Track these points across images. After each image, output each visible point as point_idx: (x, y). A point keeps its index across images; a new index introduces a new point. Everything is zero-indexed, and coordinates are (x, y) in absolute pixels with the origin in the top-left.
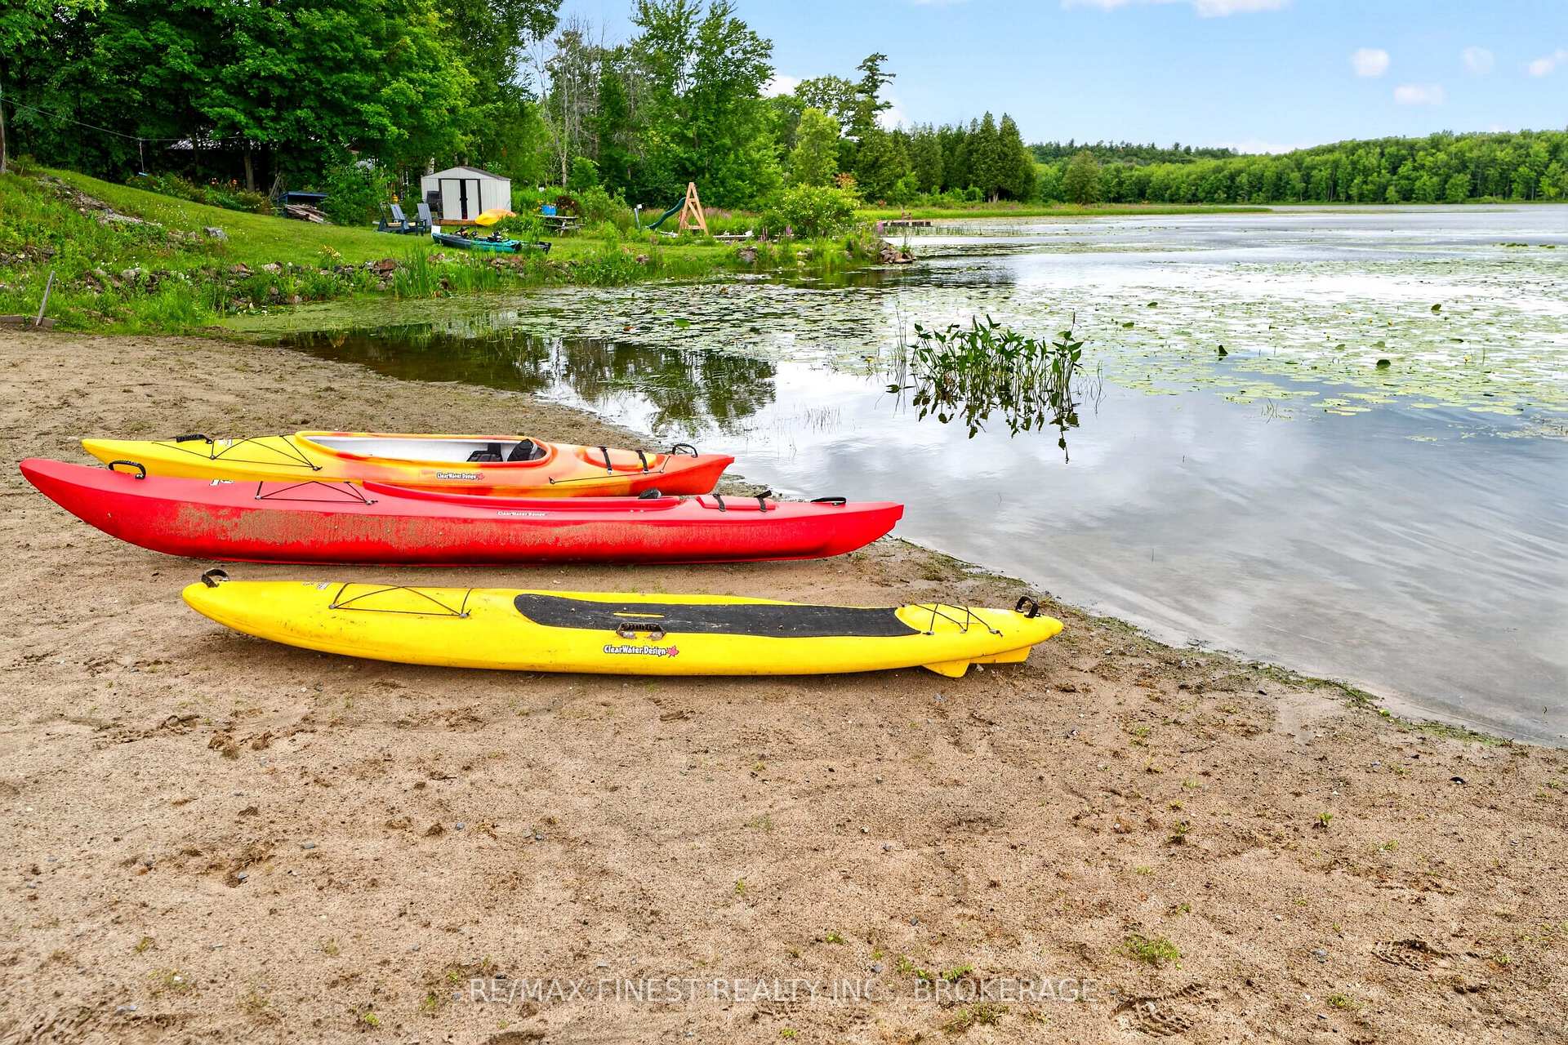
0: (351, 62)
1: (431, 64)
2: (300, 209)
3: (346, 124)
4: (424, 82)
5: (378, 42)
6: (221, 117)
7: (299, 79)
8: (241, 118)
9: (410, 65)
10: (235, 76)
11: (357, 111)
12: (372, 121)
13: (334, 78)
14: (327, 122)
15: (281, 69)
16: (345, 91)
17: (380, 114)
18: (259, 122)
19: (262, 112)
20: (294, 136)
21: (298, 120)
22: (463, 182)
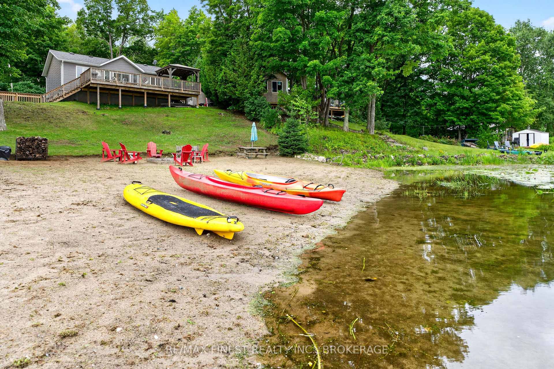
0: (489, 101)
1: (517, 98)
2: (468, 144)
3: (486, 119)
4: (513, 104)
5: (498, 93)
6: (449, 120)
7: (472, 107)
8: (455, 119)
9: (509, 99)
10: (454, 109)
11: (490, 115)
12: (494, 117)
13: (482, 106)
14: (480, 119)
15: (466, 105)
16: (486, 109)
17: (497, 115)
18: (460, 120)
19: (461, 117)
20: (471, 123)
21: (471, 119)
22: (528, 134)
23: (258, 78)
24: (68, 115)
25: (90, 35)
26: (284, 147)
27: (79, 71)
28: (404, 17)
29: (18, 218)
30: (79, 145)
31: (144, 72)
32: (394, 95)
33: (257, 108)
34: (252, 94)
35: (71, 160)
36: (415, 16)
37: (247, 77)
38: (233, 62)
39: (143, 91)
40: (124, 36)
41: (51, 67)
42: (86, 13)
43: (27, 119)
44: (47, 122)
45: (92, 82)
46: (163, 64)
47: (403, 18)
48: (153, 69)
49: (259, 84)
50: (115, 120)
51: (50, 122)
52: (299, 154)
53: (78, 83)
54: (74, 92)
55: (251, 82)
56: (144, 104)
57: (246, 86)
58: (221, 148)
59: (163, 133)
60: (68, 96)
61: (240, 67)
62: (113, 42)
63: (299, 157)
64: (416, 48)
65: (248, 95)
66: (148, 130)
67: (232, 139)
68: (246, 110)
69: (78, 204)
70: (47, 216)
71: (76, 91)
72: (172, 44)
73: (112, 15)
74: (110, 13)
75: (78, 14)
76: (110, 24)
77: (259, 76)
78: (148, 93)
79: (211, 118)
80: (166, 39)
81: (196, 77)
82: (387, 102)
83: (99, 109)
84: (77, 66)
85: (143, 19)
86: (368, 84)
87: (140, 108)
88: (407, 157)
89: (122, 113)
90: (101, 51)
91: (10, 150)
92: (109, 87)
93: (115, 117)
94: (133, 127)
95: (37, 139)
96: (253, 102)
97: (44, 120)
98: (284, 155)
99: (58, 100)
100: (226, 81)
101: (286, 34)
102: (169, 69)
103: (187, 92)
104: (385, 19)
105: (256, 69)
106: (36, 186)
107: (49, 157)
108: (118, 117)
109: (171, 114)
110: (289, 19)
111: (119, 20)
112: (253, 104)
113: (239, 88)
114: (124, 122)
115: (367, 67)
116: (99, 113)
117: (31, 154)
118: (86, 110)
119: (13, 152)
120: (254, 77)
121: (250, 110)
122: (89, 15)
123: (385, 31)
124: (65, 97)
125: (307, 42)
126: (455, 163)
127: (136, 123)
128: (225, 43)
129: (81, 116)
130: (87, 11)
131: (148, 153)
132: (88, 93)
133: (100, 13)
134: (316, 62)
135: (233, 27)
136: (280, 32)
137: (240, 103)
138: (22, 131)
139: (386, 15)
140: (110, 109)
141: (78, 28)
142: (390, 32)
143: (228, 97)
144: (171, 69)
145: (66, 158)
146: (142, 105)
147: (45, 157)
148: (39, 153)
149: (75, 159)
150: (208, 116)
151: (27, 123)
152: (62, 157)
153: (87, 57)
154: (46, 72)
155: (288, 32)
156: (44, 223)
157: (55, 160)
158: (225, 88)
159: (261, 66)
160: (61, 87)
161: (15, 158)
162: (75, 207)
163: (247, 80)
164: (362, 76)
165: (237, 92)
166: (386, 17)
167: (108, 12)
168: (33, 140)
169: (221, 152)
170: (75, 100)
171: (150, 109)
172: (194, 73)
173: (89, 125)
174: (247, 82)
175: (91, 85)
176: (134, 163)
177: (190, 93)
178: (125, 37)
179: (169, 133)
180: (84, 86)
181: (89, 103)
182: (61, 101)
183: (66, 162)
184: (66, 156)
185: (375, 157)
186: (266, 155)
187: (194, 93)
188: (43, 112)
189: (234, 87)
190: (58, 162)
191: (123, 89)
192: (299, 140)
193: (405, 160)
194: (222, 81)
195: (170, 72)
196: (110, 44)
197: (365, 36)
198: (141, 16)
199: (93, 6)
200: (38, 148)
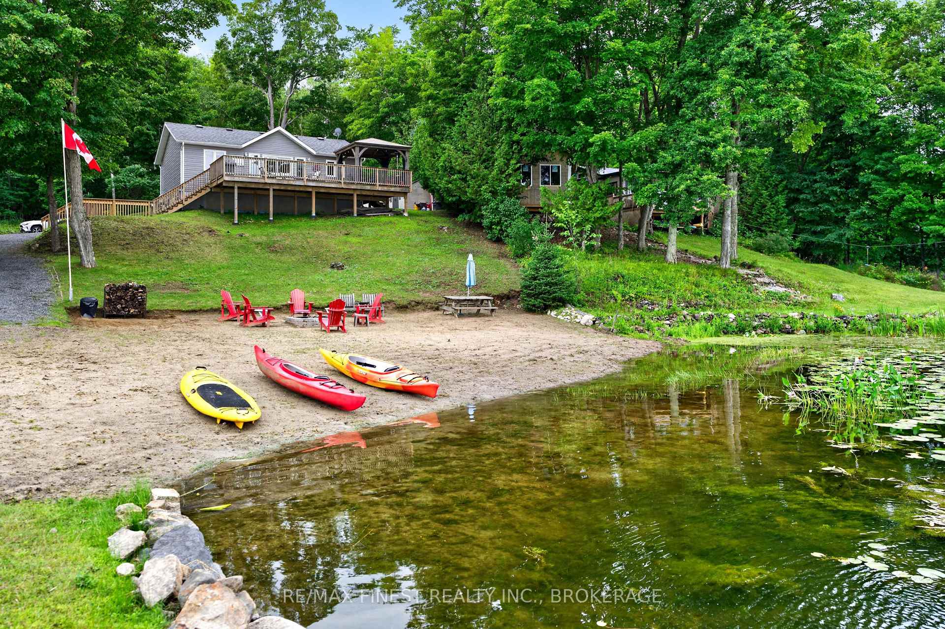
23: (507, 165)
24: (186, 237)
25: (236, 80)
26: (528, 295)
27: (209, 157)
28: (775, 49)
29: (77, 402)
30: (195, 291)
31: (315, 153)
32: (818, 177)
33: (504, 219)
34: (494, 193)
35: (179, 317)
36: (796, 46)
37: (487, 161)
38: (463, 134)
39: (310, 190)
40: (293, 79)
41: (167, 151)
42: (229, 43)
43: (126, 246)
44: (153, 251)
45: (226, 178)
46: (359, 129)
47: (773, 51)
48: (331, 146)
49: (510, 175)
50: (258, 244)
51: (158, 251)
52: (557, 307)
53: (206, 179)
54: (199, 195)
55: (495, 172)
56: (311, 212)
57: (484, 178)
58: (420, 296)
59: (332, 267)
60: (190, 201)
61: (473, 144)
62: (275, 91)
63: (554, 313)
64: (801, 104)
65: (488, 196)
66: (309, 262)
67: (447, 279)
68: (486, 222)
69: (136, 390)
70: (102, 400)
71: (204, 193)
72: (374, 91)
73: (272, 43)
74: (271, 39)
75: (217, 45)
76: (270, 58)
77: (509, 160)
78: (317, 193)
79: (423, 237)
80: (365, 82)
81: (404, 161)
82: (802, 193)
83: (238, 224)
84: (205, 150)
85: (327, 46)
86: (705, 178)
87: (304, 219)
88: (760, 317)
89: (272, 230)
90: (254, 109)
91: (97, 303)
92: (253, 186)
93: (258, 239)
94: (286, 258)
95: (131, 287)
96: (497, 209)
97: (150, 247)
98: (531, 310)
99: (175, 209)
100: (450, 170)
101: (549, 88)
102: (354, 148)
103: (385, 189)
104: (737, 54)
105: (504, 148)
106: (108, 365)
107: (148, 312)
108: (265, 238)
109: (354, 230)
110: (554, 61)
111: (284, 53)
112: (495, 211)
113: (471, 183)
114: (272, 248)
115: (700, 144)
116: (235, 231)
117: (123, 308)
118: (215, 228)
119: (101, 305)
120: (500, 162)
121: (492, 223)
122: (234, 47)
123: (736, 75)
124: (186, 203)
125: (590, 99)
126: (862, 331)
127: (291, 249)
128: (452, 99)
129: (206, 238)
130: (232, 39)
131: (290, 308)
132: (222, 195)
133: (253, 40)
134: (606, 135)
135: (465, 70)
136: (539, 86)
137: (477, 209)
138: (117, 267)
139: (738, 46)
140: (254, 223)
141: (218, 69)
142: (747, 77)
143: (454, 199)
144: (357, 149)
145: (172, 313)
146: (308, 214)
147: (143, 313)
148: (135, 308)
149: (185, 316)
150: (418, 232)
151: (125, 252)
152: (166, 311)
153: (222, 131)
154: (160, 157)
155: (553, 84)
156: (97, 406)
157: (156, 318)
158: (450, 183)
159: (512, 143)
160: (181, 186)
161: (103, 314)
162: (131, 393)
163: (486, 168)
164: (693, 162)
165: (469, 190)
166: (739, 50)
167: (266, 38)
168: (126, 288)
169: (418, 303)
170: (201, 208)
171: (320, 222)
172: (399, 154)
173: (217, 255)
174: (486, 172)
175: (224, 184)
176: (264, 325)
177: (392, 189)
178: (295, 81)
179: (341, 268)
180: (215, 184)
181: (222, 212)
182: (180, 210)
183: (169, 320)
184: (172, 311)
185: (694, 317)
186: (492, 310)
187: (398, 189)
188: (148, 234)
189: (464, 180)
190: (160, 321)
191: (277, 187)
192: (556, 284)
193: (756, 323)
194: (445, 168)
195: (357, 154)
196: (268, 95)
197: (702, 85)
198: (323, 41)
199: (241, 30)
200: (133, 300)
